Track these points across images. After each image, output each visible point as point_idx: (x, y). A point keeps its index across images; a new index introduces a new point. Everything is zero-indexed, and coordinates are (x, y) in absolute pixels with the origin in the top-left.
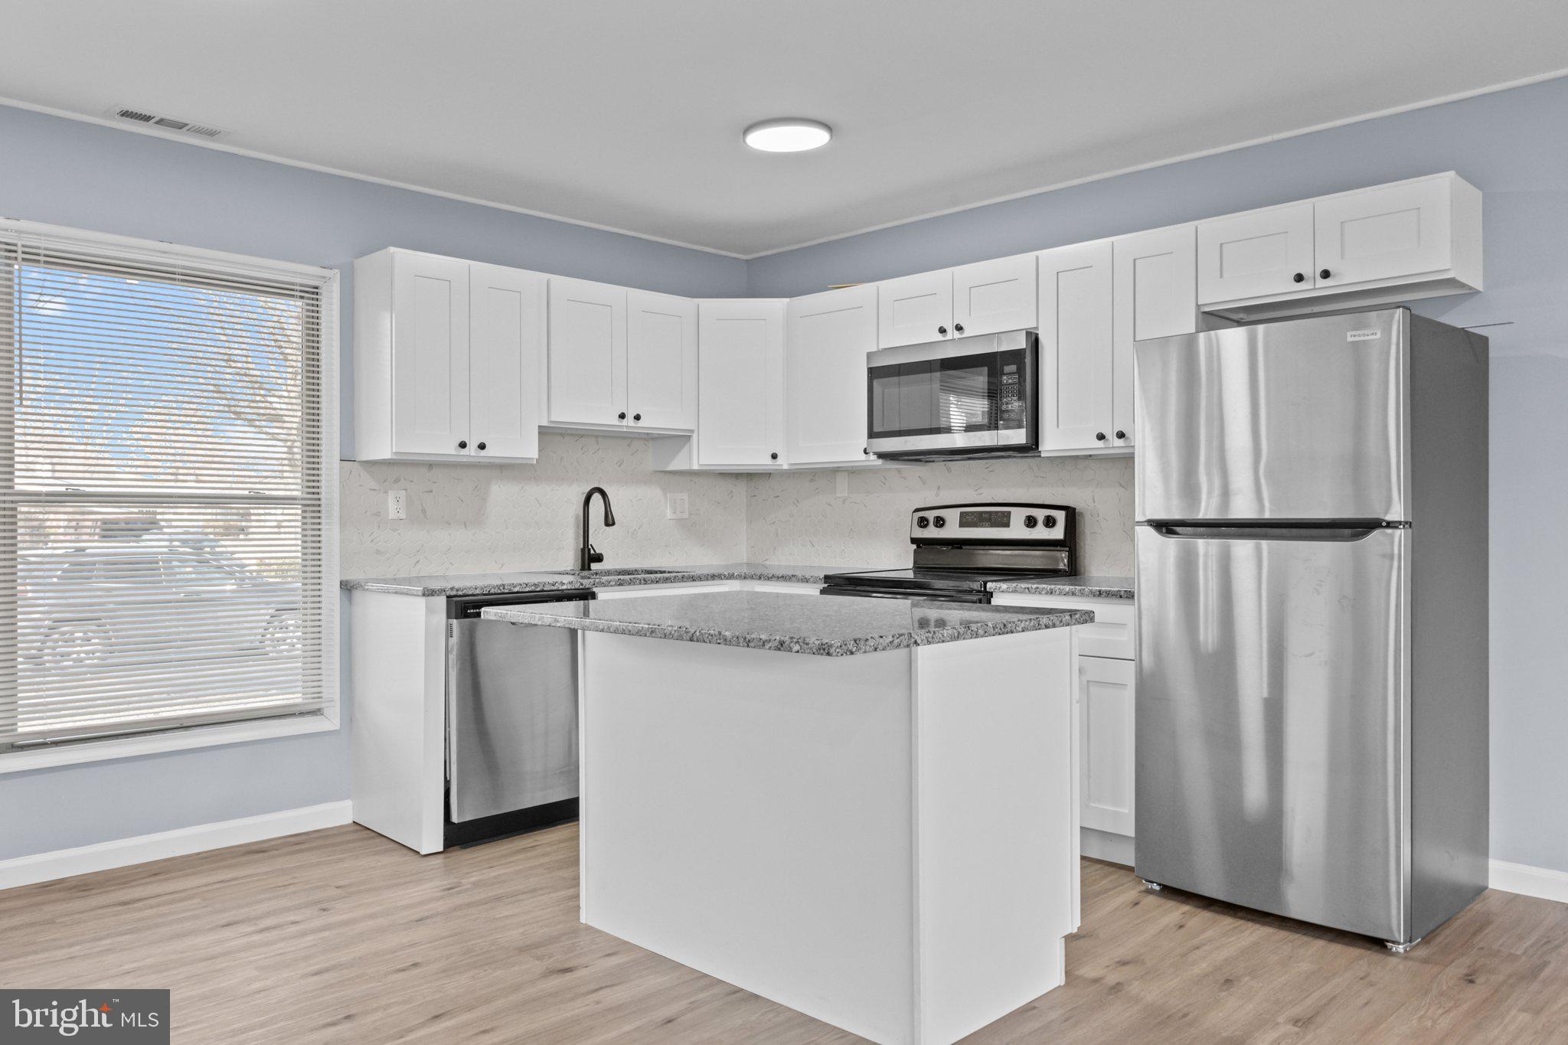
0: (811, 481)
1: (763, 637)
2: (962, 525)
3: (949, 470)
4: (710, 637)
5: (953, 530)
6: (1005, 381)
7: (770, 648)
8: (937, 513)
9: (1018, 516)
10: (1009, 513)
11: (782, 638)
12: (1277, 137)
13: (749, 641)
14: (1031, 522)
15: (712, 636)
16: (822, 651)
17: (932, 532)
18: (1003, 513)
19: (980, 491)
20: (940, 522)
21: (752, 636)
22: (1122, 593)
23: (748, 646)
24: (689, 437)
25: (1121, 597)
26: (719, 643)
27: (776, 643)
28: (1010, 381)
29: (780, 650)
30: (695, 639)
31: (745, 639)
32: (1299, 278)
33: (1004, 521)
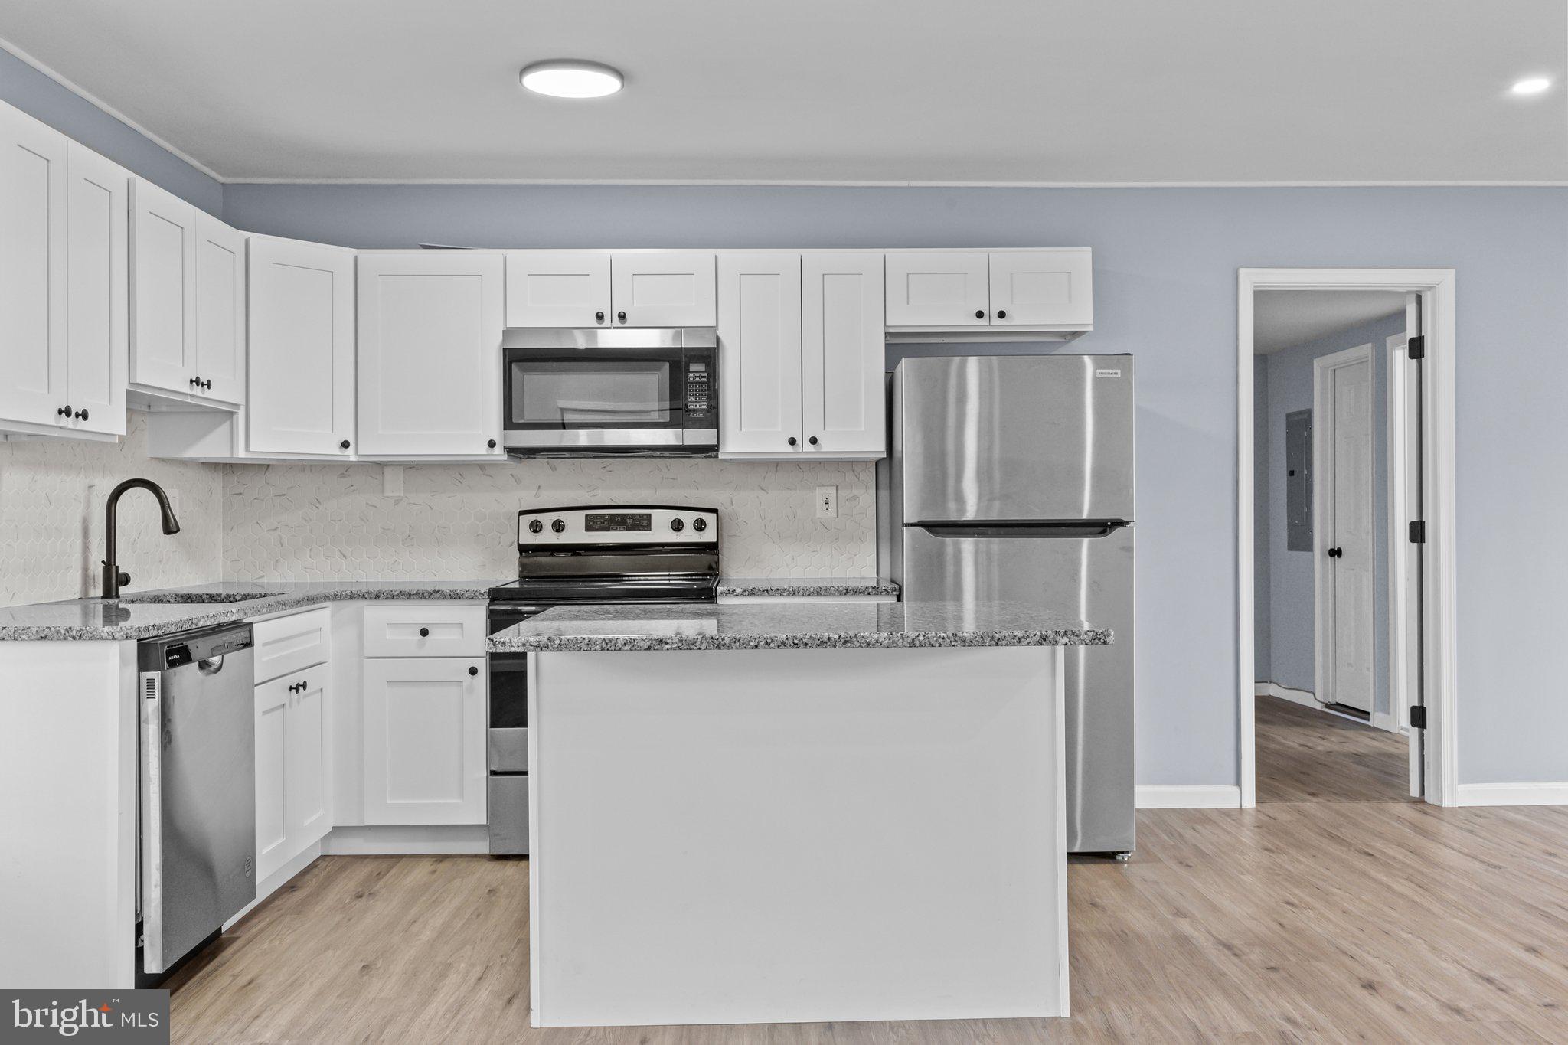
0: (342, 476)
1: (1018, 634)
2: (588, 528)
3: (554, 468)
4: (940, 640)
5: (576, 533)
6: (691, 379)
7: (1028, 644)
8: (555, 516)
9: (661, 519)
10: (649, 516)
11: (1044, 634)
12: (913, 183)
13: (999, 639)
14: (677, 525)
15: (943, 639)
16: (1096, 641)
17: (548, 537)
18: (641, 516)
19: (595, 492)
20: (558, 527)
21: (1003, 634)
22: (870, 590)
23: (997, 645)
24: (231, 414)
25: (869, 594)
26: (954, 646)
27: (1037, 638)
28: (698, 379)
29: (1041, 644)
30: (917, 644)
31: (993, 638)
32: (980, 315)
33: (644, 524)
